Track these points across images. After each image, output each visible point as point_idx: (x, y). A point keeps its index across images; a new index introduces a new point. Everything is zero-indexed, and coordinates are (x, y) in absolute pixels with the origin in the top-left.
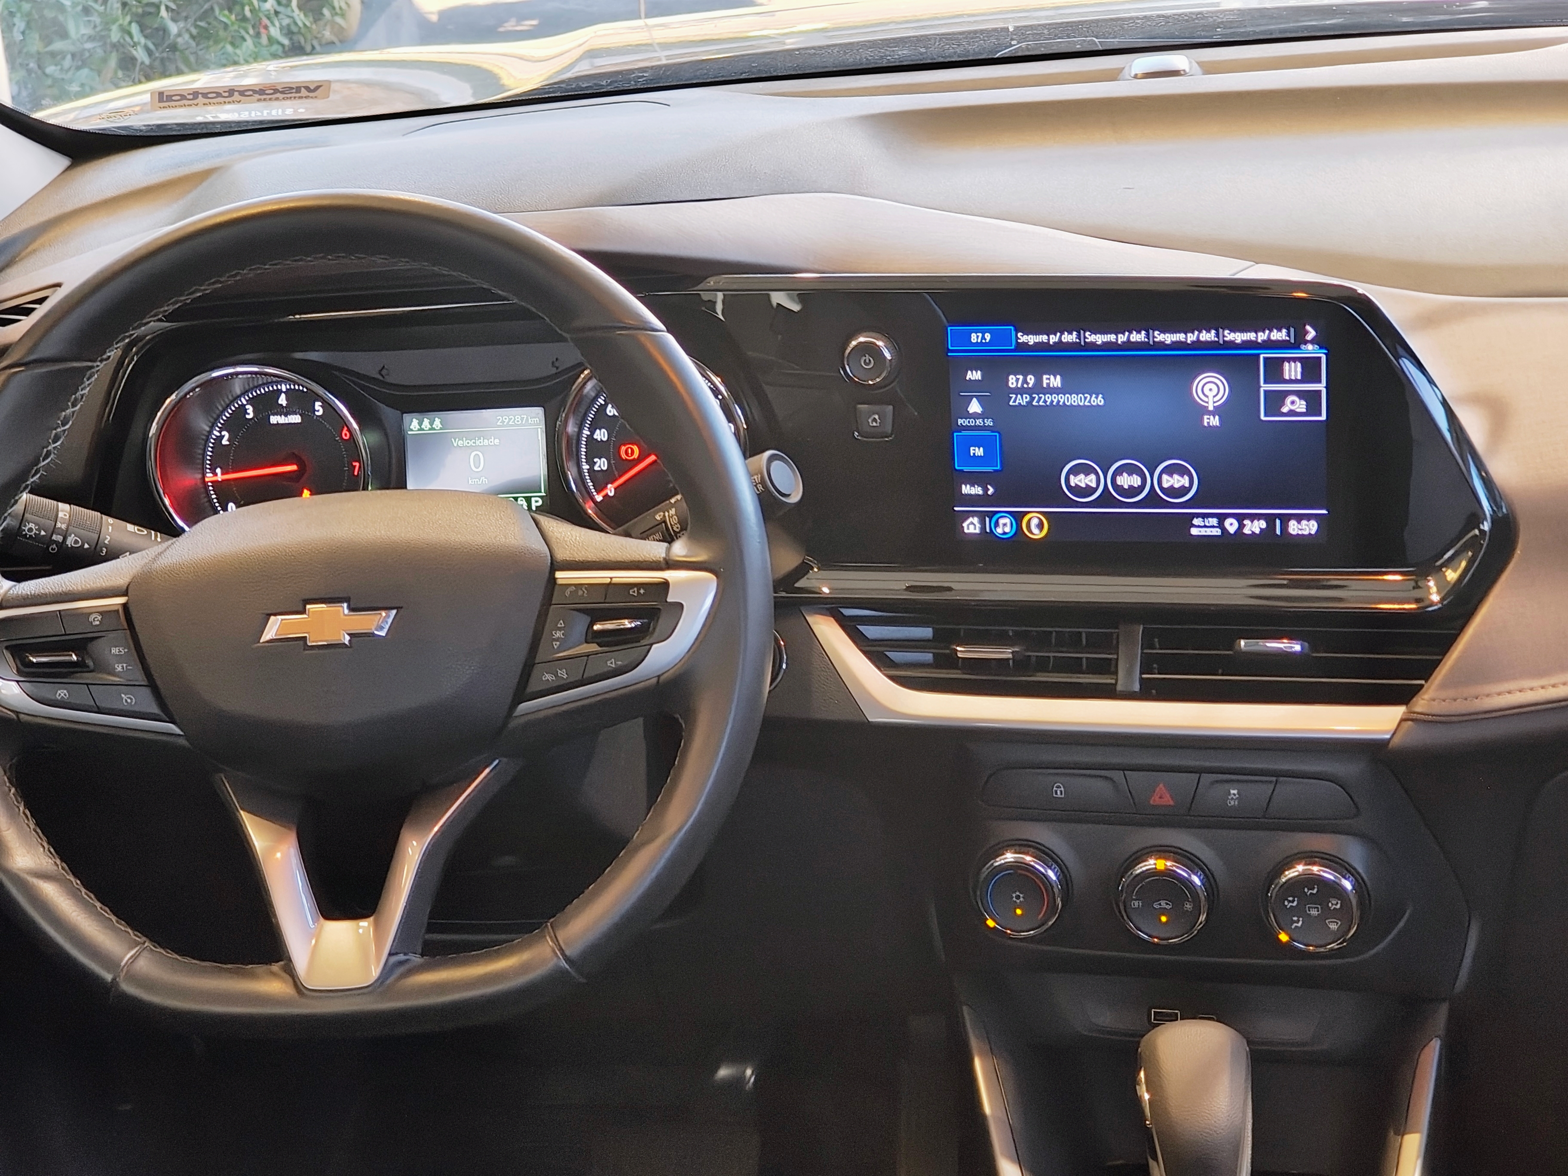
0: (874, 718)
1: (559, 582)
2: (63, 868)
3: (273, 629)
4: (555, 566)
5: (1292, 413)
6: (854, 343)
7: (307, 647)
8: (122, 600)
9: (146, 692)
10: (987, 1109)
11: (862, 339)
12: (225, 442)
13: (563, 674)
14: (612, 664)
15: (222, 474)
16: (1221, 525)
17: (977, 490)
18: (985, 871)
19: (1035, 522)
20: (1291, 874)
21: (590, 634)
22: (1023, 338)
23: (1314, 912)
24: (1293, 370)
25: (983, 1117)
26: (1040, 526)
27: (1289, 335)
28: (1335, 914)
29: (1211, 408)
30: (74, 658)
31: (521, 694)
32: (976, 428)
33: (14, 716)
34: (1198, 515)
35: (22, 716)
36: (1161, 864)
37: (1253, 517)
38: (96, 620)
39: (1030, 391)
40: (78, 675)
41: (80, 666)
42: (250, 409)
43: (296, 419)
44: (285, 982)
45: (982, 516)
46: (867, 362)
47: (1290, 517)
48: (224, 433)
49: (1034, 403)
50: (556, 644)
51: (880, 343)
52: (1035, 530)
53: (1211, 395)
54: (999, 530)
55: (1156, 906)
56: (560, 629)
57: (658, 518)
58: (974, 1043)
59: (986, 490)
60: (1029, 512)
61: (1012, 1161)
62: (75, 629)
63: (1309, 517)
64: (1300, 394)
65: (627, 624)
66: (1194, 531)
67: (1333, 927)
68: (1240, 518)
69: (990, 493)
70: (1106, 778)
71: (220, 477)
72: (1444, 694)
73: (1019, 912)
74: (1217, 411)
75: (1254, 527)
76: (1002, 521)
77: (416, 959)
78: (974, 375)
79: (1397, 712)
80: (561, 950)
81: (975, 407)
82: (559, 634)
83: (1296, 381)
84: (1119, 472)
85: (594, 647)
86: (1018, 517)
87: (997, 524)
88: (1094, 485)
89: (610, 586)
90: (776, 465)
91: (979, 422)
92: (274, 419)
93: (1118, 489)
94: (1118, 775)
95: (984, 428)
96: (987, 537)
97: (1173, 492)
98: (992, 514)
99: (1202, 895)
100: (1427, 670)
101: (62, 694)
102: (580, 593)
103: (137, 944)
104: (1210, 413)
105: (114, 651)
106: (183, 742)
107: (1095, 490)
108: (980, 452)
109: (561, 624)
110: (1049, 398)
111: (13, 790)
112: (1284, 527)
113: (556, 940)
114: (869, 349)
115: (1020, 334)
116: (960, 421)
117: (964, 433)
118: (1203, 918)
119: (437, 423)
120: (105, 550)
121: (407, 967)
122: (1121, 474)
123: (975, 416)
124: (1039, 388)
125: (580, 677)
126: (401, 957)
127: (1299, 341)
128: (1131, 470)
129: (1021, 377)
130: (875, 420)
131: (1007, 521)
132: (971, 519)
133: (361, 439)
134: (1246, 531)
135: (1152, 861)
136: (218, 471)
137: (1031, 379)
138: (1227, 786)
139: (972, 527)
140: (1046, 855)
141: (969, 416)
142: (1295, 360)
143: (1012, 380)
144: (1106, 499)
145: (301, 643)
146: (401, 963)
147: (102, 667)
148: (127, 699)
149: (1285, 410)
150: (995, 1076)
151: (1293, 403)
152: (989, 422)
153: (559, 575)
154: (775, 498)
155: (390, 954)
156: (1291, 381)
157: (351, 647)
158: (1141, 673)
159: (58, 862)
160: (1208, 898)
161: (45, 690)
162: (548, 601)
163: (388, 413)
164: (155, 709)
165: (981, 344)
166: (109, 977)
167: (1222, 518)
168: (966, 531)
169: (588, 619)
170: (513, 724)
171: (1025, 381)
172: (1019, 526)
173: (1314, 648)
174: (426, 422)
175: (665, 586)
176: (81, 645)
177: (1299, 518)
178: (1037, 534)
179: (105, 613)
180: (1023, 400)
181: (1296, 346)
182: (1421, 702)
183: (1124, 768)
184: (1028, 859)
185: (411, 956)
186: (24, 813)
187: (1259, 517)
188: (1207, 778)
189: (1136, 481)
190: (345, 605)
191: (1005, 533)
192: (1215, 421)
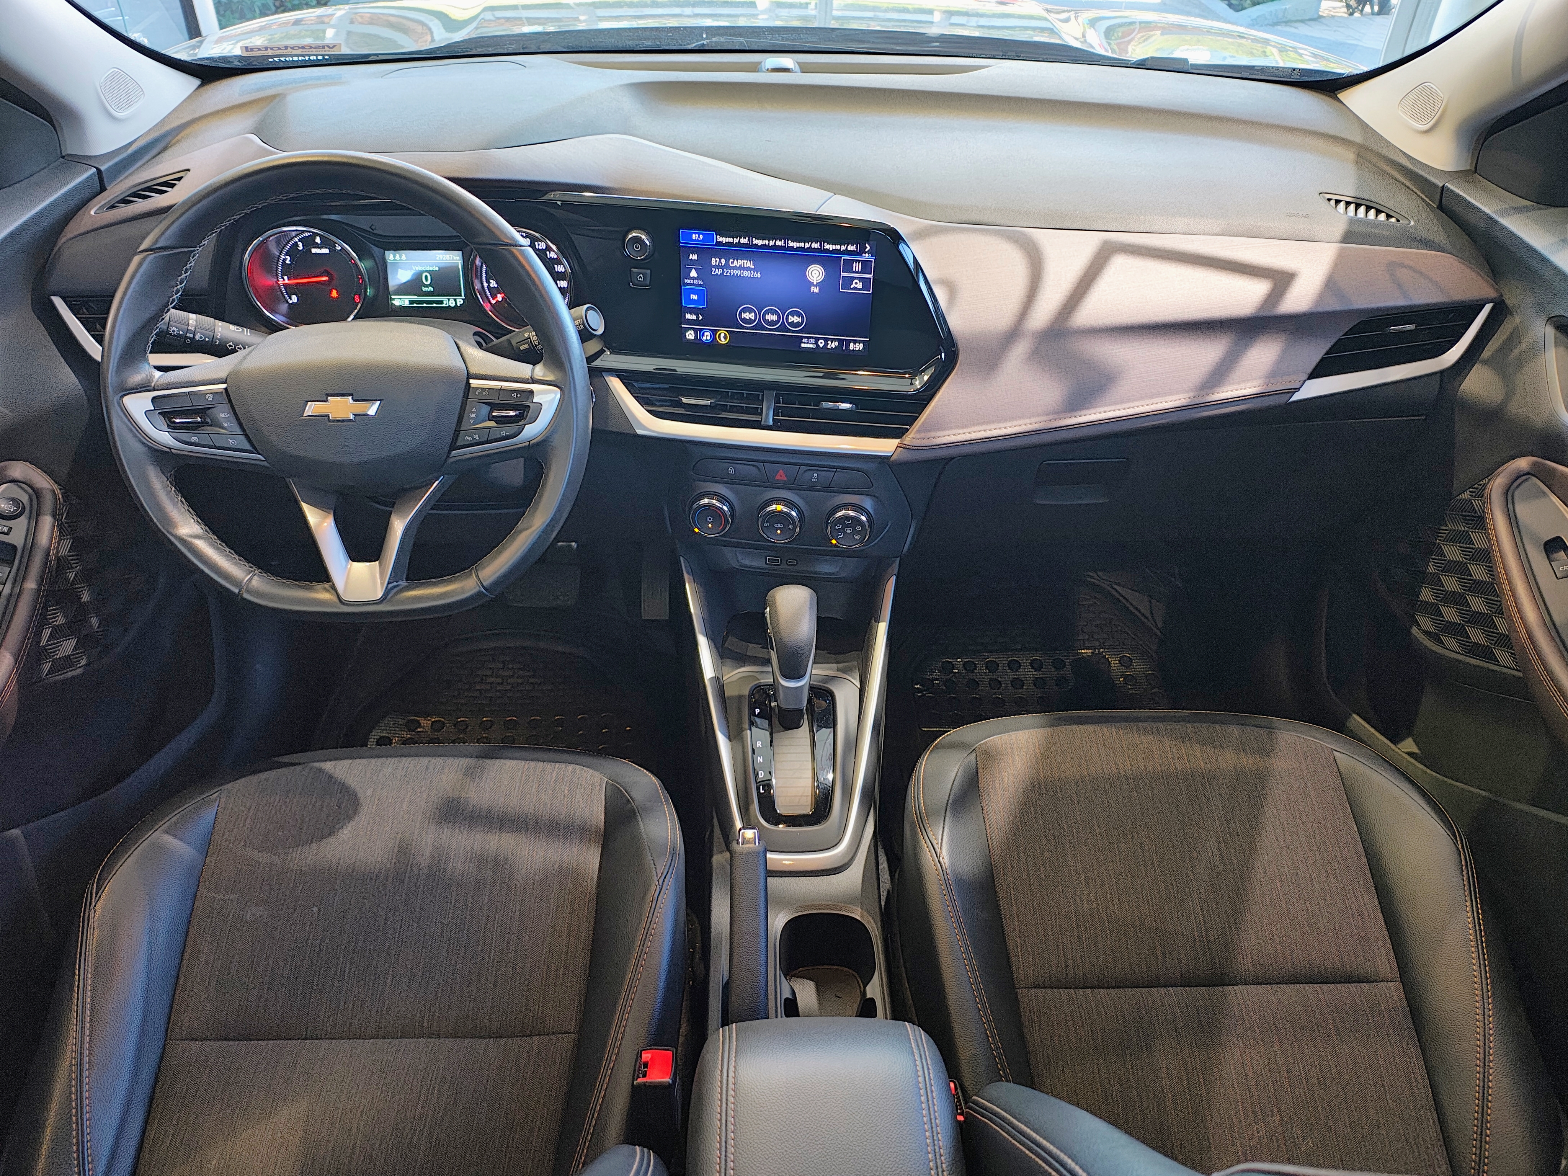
0: (639, 432)
1: (472, 386)
2: (206, 531)
3: (312, 409)
4: (469, 376)
5: (855, 288)
6: (630, 236)
7: (330, 421)
8: (224, 386)
9: (243, 437)
10: (692, 610)
11: (634, 234)
12: (288, 262)
13: (476, 437)
14: (503, 434)
15: (288, 280)
16: (816, 343)
17: (694, 317)
18: (695, 506)
19: (722, 335)
20: (840, 514)
21: (491, 416)
22: (720, 239)
23: (849, 531)
24: (857, 267)
25: (691, 612)
26: (725, 337)
27: (857, 248)
28: (858, 532)
29: (815, 283)
30: (199, 419)
31: (453, 447)
32: (694, 285)
33: (168, 450)
34: (805, 337)
35: (173, 450)
36: (779, 508)
37: (832, 340)
38: (210, 397)
39: (722, 267)
40: (203, 428)
41: (204, 423)
42: (300, 244)
43: (326, 251)
44: (332, 594)
45: (695, 330)
46: (637, 247)
47: (850, 341)
48: (287, 257)
49: (725, 274)
50: (472, 421)
51: (643, 237)
52: (723, 340)
53: (815, 276)
54: (704, 338)
55: (775, 526)
56: (474, 413)
57: (526, 335)
58: (686, 576)
59: (698, 317)
60: (719, 330)
61: (703, 635)
62: (198, 403)
63: (860, 342)
64: (860, 279)
65: (512, 413)
66: (803, 345)
67: (857, 538)
68: (826, 340)
69: (700, 319)
70: (754, 466)
71: (287, 281)
72: (918, 436)
73: (710, 525)
74: (818, 285)
75: (833, 345)
76: (706, 334)
77: (404, 583)
78: (693, 257)
79: (896, 442)
80: (481, 583)
81: (693, 274)
82: (473, 415)
83: (858, 272)
84: (767, 312)
85: (492, 424)
86: (714, 333)
87: (703, 335)
88: (753, 318)
89: (500, 390)
90: (590, 312)
91: (696, 282)
92: (314, 251)
93: (767, 322)
94: (760, 465)
95: (698, 285)
96: (698, 342)
97: (793, 324)
98: (701, 330)
99: (797, 520)
100: (912, 421)
101: (194, 439)
102: (484, 393)
103: (250, 572)
104: (814, 286)
105: (222, 415)
106: (265, 464)
107: (755, 320)
108: (695, 297)
109: (474, 410)
110: (732, 272)
111: (173, 489)
112: (848, 346)
113: (477, 576)
114: (637, 240)
115: (718, 237)
116: (686, 281)
117: (688, 287)
118: (798, 529)
119: (404, 257)
120: (218, 342)
121: (398, 588)
122: (768, 314)
123: (693, 278)
124: (727, 266)
125: (486, 439)
126: (395, 584)
127: (861, 252)
128: (773, 312)
129: (718, 260)
130: (640, 277)
131: (708, 334)
132: (690, 332)
133: (361, 265)
134: (829, 347)
135: (774, 506)
136: (286, 278)
137: (723, 261)
138: (812, 472)
139: (690, 335)
140: (723, 499)
141: (689, 278)
142: (859, 261)
143: (713, 261)
144: (759, 326)
145: (326, 418)
146: (395, 587)
147: (216, 424)
148: (231, 442)
149: (852, 287)
150: (695, 592)
151: (856, 283)
152: (701, 282)
153: (471, 381)
154: (589, 332)
155: (388, 583)
156: (855, 272)
157: (355, 421)
158: (774, 416)
159: (203, 527)
160: (799, 521)
161: (185, 436)
162: (466, 396)
163: (376, 250)
164: (248, 447)
165: (698, 240)
166: (236, 591)
167: (817, 339)
168: (687, 337)
169: (489, 408)
170: (450, 461)
171: (720, 262)
172: (715, 336)
173: (857, 407)
174: (398, 256)
175: (531, 392)
176: (203, 411)
177: (855, 342)
178: (723, 341)
179: (214, 394)
180: (719, 272)
181: (860, 254)
182: (907, 439)
183: (764, 461)
184: (714, 502)
185: (401, 582)
186: (181, 501)
187: (835, 340)
188: (803, 468)
189: (775, 318)
190: (350, 398)
191: (707, 340)
192: (816, 290)
